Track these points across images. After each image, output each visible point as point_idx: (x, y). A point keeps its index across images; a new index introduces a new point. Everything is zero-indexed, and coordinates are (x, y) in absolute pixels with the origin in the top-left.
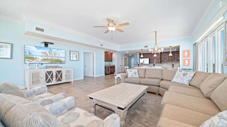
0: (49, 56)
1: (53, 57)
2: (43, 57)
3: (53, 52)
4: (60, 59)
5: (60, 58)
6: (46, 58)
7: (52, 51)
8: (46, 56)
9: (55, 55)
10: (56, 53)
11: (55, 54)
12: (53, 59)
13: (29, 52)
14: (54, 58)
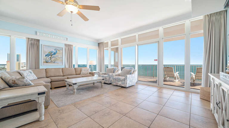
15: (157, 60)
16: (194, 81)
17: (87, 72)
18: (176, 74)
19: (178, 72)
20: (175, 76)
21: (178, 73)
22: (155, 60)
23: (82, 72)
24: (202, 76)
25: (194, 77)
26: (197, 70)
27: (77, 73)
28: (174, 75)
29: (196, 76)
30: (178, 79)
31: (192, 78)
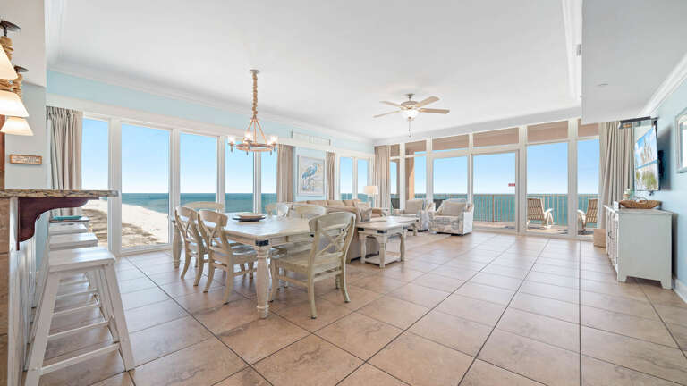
15: (514, 185)
16: (584, 226)
18: (548, 213)
19: (550, 210)
20: (545, 217)
21: (551, 212)
22: (510, 185)
24: (598, 215)
25: (584, 218)
26: (590, 204)
28: (543, 215)
29: (587, 216)
30: (550, 223)
31: (580, 221)
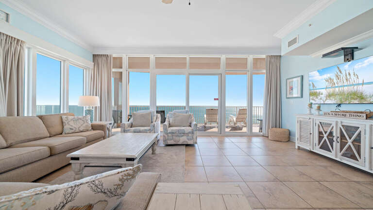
0: (336, 85)
1: (344, 86)
2: (327, 89)
3: (343, 72)
4: (360, 88)
5: (361, 86)
6: (331, 90)
7: (341, 72)
8: (332, 87)
9: (347, 80)
10: (349, 74)
11: (348, 77)
12: (344, 92)
13: (313, 84)
14: (346, 88)
15: (218, 99)
17: (86, 124)
22: (215, 99)
23: (66, 127)
27: (54, 131)
